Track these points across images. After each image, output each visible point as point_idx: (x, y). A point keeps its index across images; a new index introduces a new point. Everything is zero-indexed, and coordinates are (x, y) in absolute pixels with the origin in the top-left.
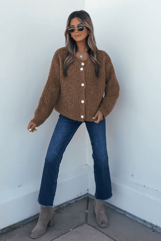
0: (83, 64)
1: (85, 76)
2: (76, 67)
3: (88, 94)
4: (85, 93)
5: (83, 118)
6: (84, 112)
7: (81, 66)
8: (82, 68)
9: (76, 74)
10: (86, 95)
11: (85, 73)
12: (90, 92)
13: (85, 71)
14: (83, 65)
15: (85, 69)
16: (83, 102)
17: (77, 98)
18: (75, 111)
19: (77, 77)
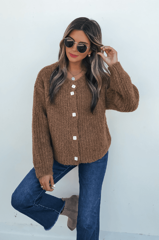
0: (74, 86)
1: (77, 102)
2: (64, 92)
3: (82, 127)
4: (78, 126)
5: (77, 160)
6: (78, 152)
7: (72, 90)
8: (73, 92)
9: (65, 101)
10: (78, 129)
11: (77, 98)
12: (83, 123)
13: (76, 96)
14: (74, 88)
15: (77, 93)
16: (75, 138)
17: (66, 134)
18: (66, 152)
19: (66, 104)
